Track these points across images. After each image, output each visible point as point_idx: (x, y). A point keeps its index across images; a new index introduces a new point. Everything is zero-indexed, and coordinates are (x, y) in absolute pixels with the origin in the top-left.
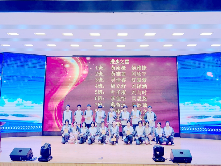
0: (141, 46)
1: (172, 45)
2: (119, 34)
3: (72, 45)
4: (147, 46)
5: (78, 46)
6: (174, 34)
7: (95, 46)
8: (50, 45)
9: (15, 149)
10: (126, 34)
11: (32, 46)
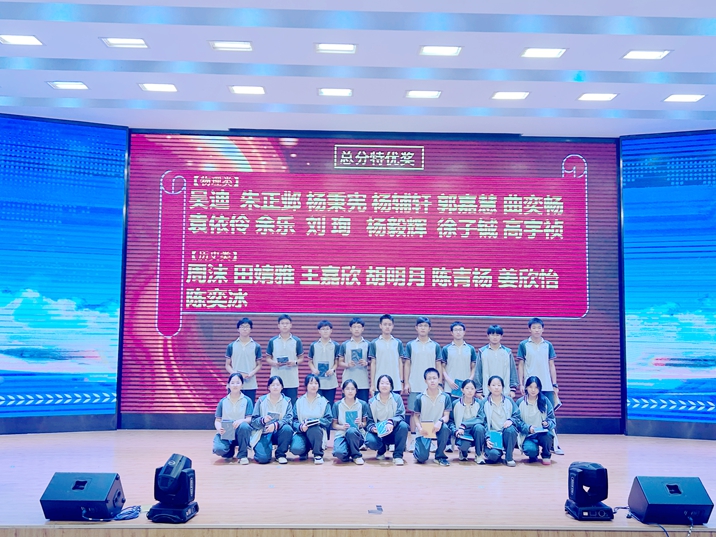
0: (500, 96)
1: (612, 96)
2: (428, 51)
3: (238, 90)
4: (521, 96)
5: (259, 91)
6: (632, 55)
7: (326, 92)
8: (150, 87)
9: (58, 478)
10: (452, 51)
11: (84, 87)
